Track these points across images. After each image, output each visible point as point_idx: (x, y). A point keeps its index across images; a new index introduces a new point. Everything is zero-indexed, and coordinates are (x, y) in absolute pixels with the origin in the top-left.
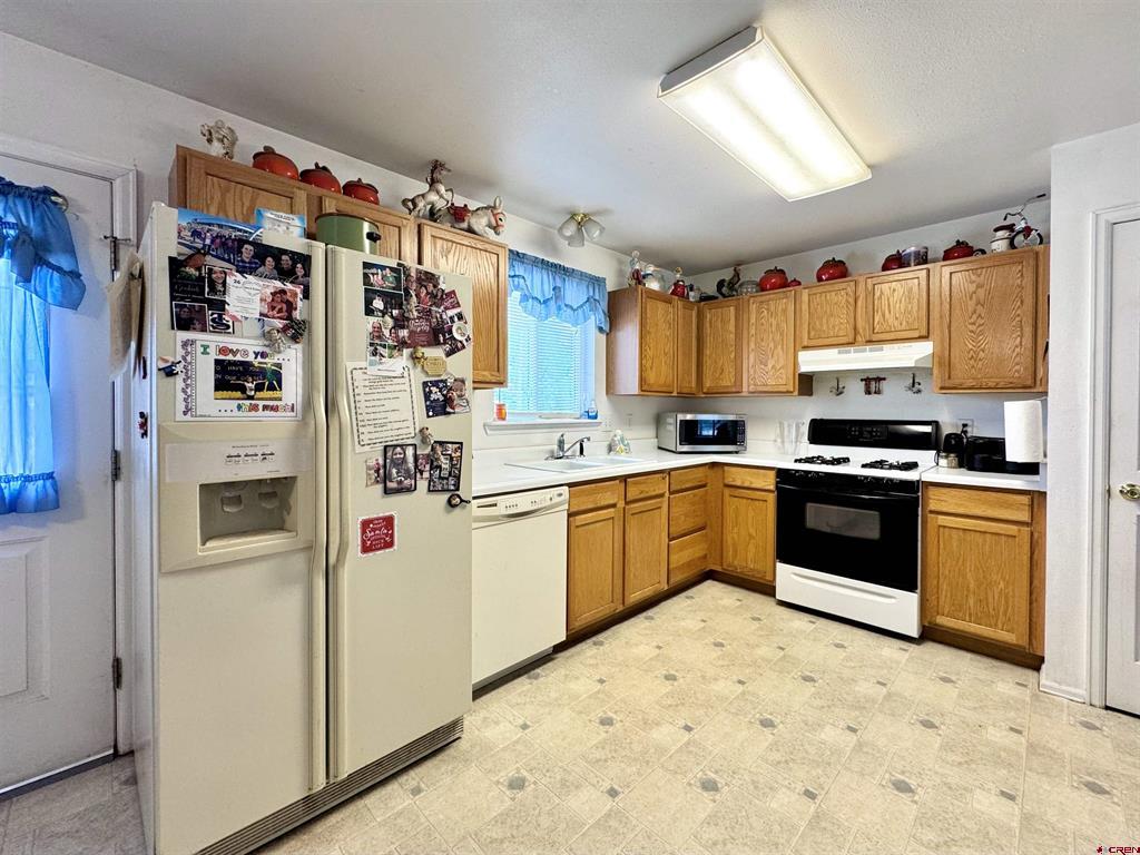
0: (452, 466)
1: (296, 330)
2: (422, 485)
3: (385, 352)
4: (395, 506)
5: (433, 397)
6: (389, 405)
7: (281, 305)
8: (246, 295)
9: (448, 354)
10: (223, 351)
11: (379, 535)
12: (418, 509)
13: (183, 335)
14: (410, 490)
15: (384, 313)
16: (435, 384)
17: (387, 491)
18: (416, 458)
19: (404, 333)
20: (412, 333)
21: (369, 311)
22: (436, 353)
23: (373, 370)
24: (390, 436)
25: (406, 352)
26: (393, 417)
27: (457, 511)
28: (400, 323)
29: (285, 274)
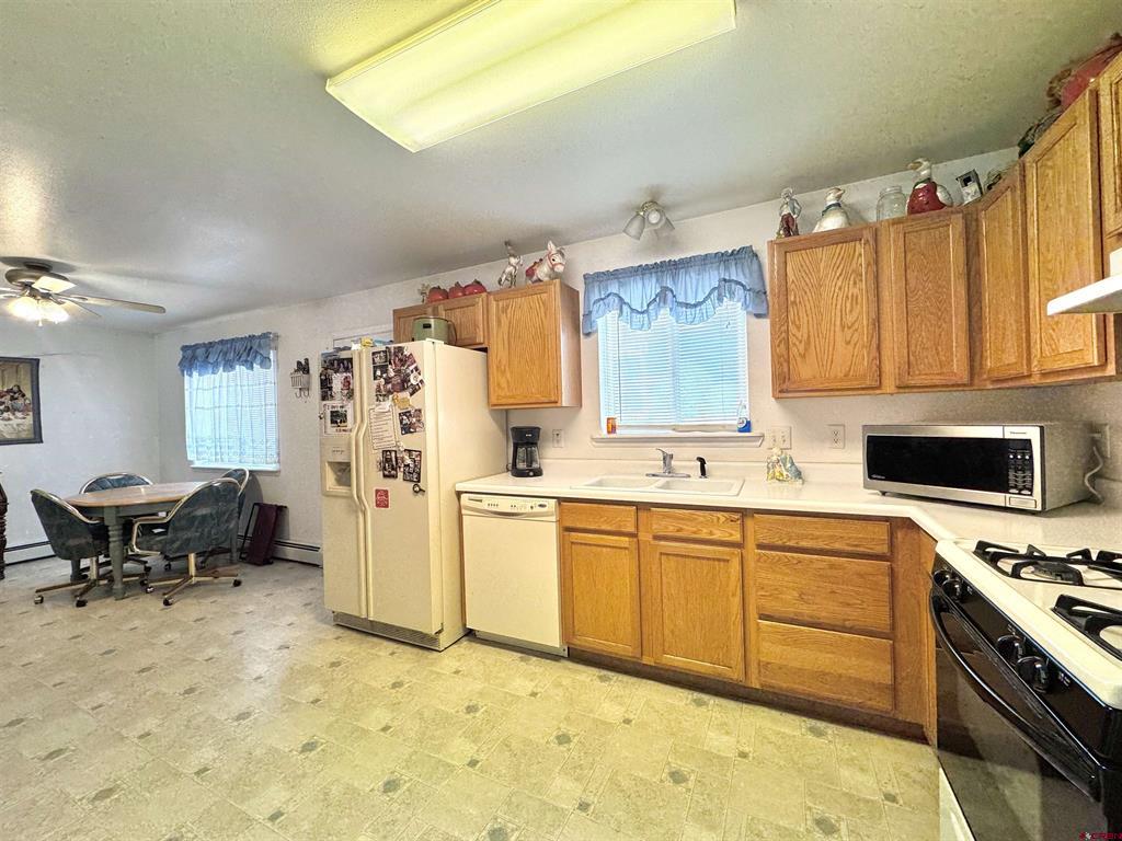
0: (416, 466)
1: (350, 395)
2: (400, 475)
3: (381, 398)
4: (388, 484)
5: (404, 422)
6: (385, 428)
7: (347, 383)
8: (337, 381)
9: (411, 395)
10: (333, 407)
11: (382, 500)
12: (399, 487)
13: (324, 402)
14: (395, 477)
15: (381, 377)
16: (405, 414)
17: (385, 476)
18: (396, 458)
19: (389, 386)
20: (393, 385)
21: (375, 378)
22: (406, 394)
23: (377, 410)
24: (386, 445)
25: (391, 396)
26: (386, 434)
27: (420, 495)
28: (388, 381)
29: (347, 369)
